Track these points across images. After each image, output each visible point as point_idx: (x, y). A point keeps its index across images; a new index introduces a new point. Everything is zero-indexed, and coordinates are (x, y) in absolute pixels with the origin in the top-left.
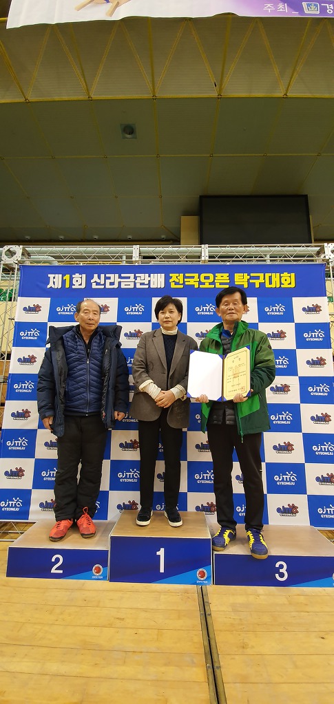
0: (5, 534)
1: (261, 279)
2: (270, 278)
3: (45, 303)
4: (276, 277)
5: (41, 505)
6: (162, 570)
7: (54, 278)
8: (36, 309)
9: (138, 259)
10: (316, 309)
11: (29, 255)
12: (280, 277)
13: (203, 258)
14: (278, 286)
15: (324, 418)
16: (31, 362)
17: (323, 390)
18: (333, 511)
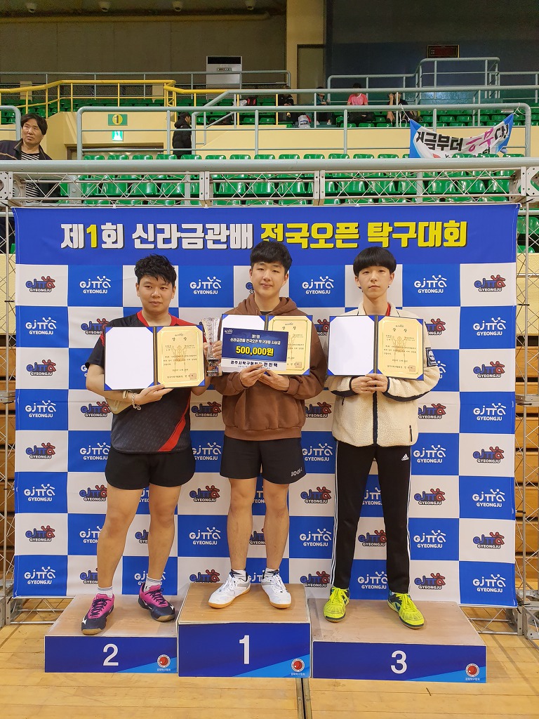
1: (412, 231)
4: (435, 228)
5: (83, 576)
6: (247, 661)
7: (71, 230)
8: (46, 284)
10: (496, 283)
14: (438, 244)
15: (494, 455)
16: (47, 371)
17: (496, 412)
18: (495, 583)
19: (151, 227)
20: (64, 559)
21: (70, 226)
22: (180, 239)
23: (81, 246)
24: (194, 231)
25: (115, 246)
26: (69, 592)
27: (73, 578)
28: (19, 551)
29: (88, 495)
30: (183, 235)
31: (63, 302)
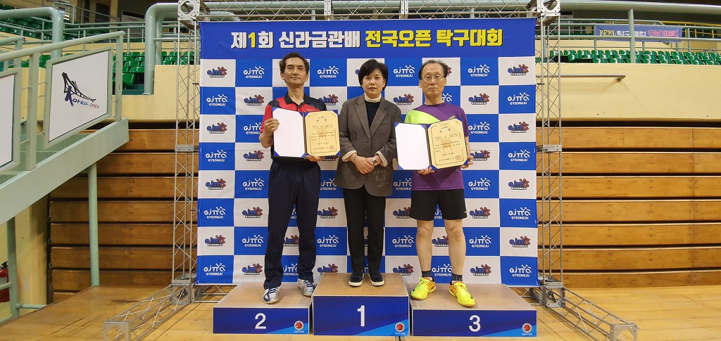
0: (211, 296)
1: (466, 36)
2: (476, 35)
3: (230, 65)
4: (481, 34)
5: (244, 269)
6: (363, 324)
7: (238, 36)
8: (221, 72)
9: (330, 14)
10: (522, 70)
11: (208, 10)
12: (487, 34)
13: (402, 13)
14: (484, 44)
15: (523, 184)
16: (221, 130)
17: (524, 155)
18: (524, 271)
19: (291, 34)
20: (232, 257)
21: (237, 34)
22: (311, 42)
23: (245, 47)
24: (321, 36)
25: (267, 46)
26: (235, 281)
27: (237, 272)
28: (200, 253)
29: (248, 214)
30: (313, 39)
31: (232, 84)
